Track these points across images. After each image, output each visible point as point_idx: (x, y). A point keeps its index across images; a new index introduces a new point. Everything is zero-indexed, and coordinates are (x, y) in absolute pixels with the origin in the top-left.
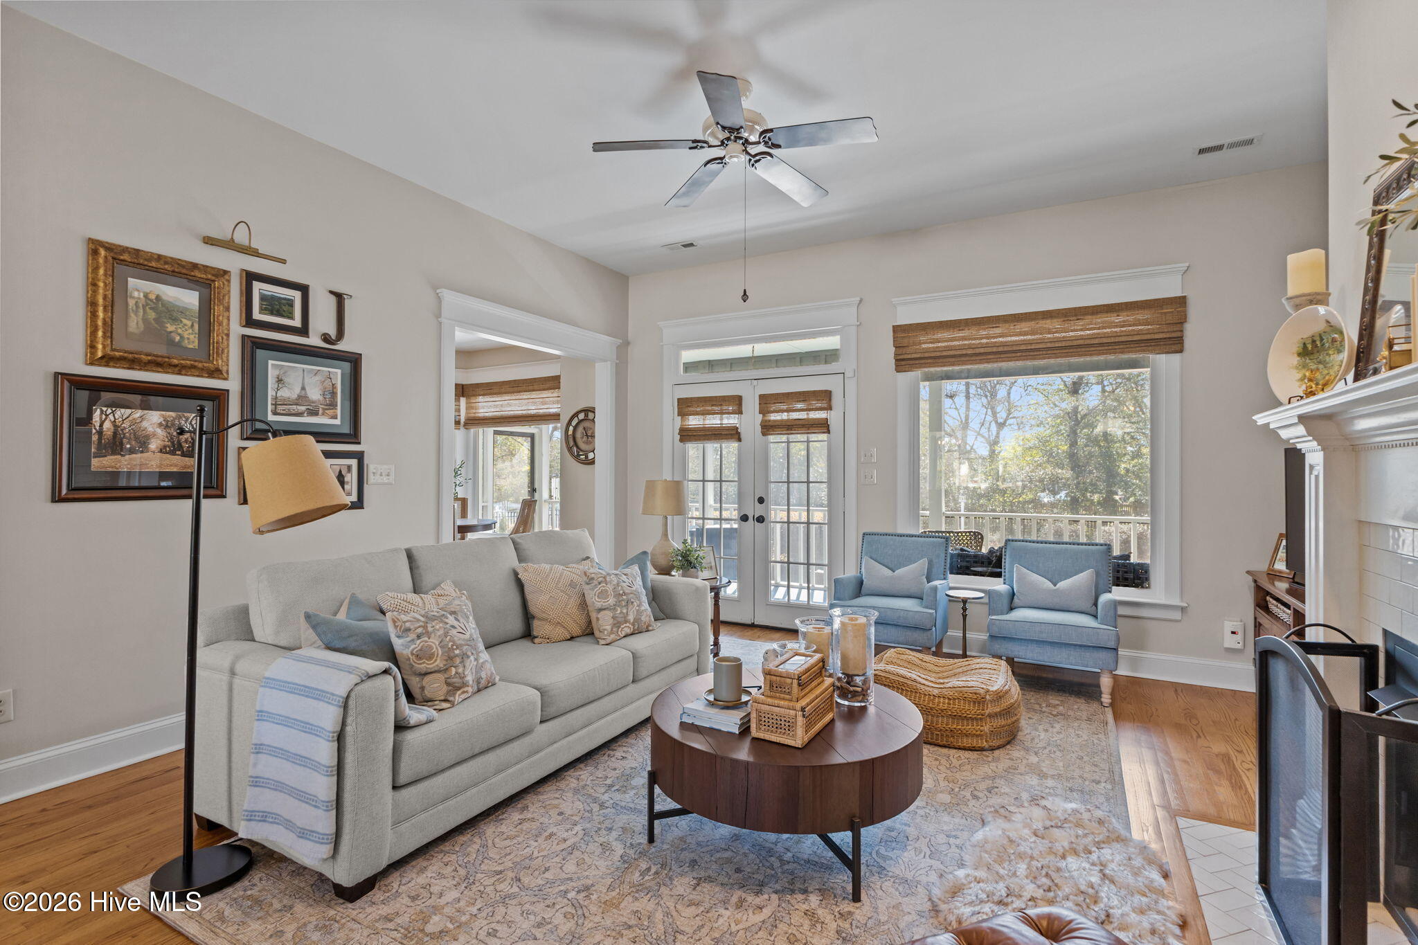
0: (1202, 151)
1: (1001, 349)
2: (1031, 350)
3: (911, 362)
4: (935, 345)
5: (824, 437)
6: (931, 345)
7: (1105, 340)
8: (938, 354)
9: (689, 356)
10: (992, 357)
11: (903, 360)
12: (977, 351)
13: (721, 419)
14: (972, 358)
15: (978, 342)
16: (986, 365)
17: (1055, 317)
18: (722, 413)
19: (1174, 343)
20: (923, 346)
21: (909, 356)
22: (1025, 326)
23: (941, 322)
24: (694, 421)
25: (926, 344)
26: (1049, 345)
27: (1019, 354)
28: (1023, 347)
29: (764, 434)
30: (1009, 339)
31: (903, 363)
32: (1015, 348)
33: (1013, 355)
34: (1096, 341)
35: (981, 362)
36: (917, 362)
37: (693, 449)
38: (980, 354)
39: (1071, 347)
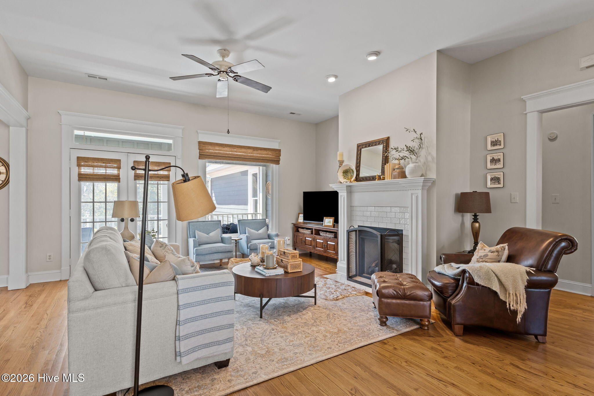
0: (291, 113)
1: (236, 156)
2: (245, 158)
3: (206, 156)
4: (214, 151)
5: (166, 182)
6: (213, 151)
7: (264, 158)
8: (216, 155)
9: (77, 132)
10: (233, 158)
11: (203, 155)
12: (229, 156)
13: (106, 170)
14: (227, 158)
15: (228, 152)
16: (231, 161)
17: (251, 149)
18: (106, 167)
19: (277, 162)
20: (210, 151)
21: (206, 154)
22: (243, 150)
23: (217, 143)
24: (85, 170)
25: (211, 150)
26: (250, 157)
27: (241, 159)
28: (243, 157)
29: (135, 179)
30: (238, 153)
31: (202, 156)
32: (240, 157)
33: (239, 159)
34: (261, 158)
35: (229, 160)
36: (208, 156)
37: (86, 186)
38: (229, 157)
39: (255, 159)
